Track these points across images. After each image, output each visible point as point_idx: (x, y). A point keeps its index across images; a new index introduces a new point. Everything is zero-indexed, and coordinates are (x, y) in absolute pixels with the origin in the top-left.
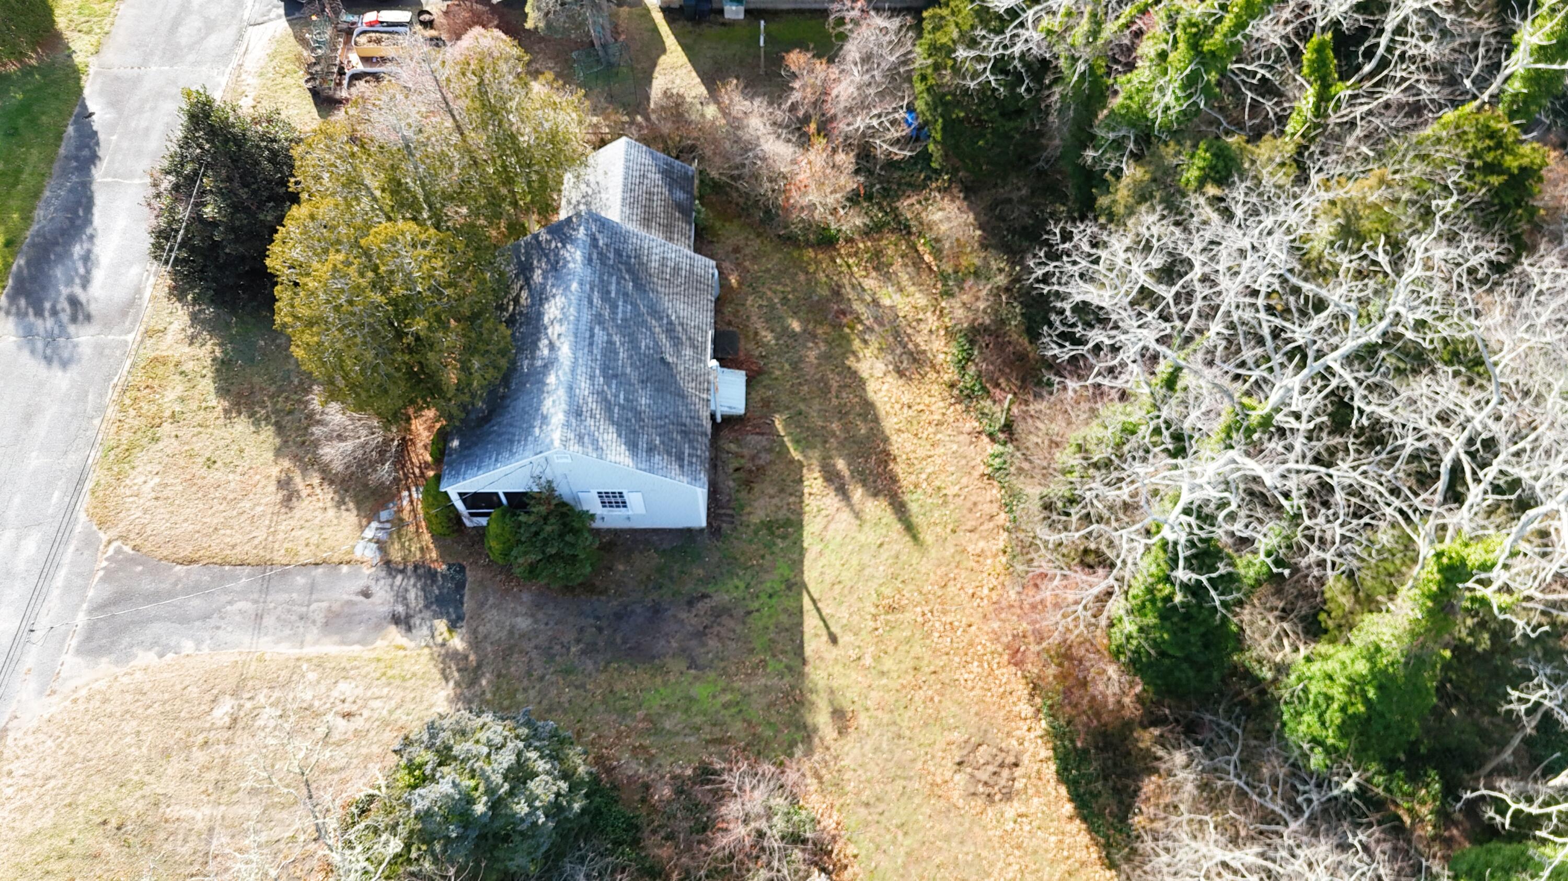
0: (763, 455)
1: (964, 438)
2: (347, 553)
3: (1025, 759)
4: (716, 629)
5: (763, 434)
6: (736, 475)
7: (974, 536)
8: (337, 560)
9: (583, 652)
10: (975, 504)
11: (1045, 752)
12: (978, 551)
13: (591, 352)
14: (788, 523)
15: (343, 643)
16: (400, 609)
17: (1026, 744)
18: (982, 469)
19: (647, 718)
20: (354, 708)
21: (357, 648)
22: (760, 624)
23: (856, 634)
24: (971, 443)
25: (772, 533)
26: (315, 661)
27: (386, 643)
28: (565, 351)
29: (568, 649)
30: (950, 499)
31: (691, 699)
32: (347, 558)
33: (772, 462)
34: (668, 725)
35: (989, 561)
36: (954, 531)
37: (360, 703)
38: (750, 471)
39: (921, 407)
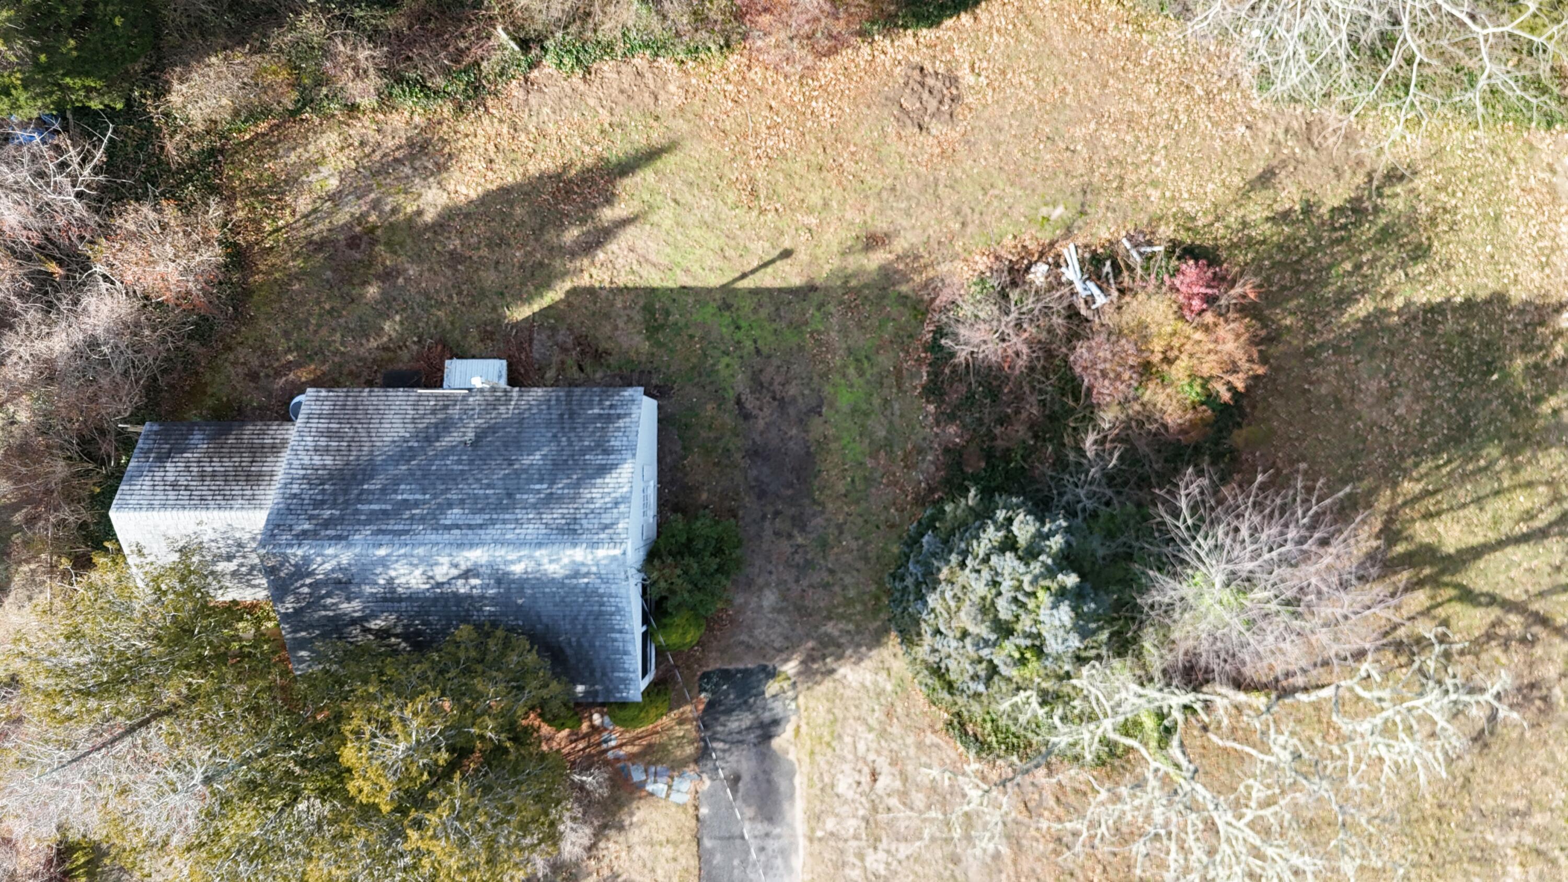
0: (560, 338)
1: (534, 99)
2: (685, 810)
3: (915, 59)
4: (777, 387)
5: (531, 340)
6: (589, 370)
7: (662, 96)
8: (694, 822)
9: (803, 529)
10: (622, 92)
11: (908, 38)
12: (682, 93)
13: (481, 526)
14: (648, 309)
15: (791, 797)
16: (752, 737)
17: (900, 57)
18: (576, 80)
19: (874, 455)
20: (866, 770)
21: (797, 780)
22: (771, 338)
23: (782, 234)
24: (540, 90)
25: (662, 327)
26: (813, 823)
27: (792, 749)
28: (476, 556)
29: (799, 546)
30: (615, 120)
31: (854, 410)
32: (691, 810)
33: (570, 328)
34: (882, 433)
35: (694, 81)
36: (657, 118)
37: (860, 765)
38: (583, 352)
39: (491, 147)
